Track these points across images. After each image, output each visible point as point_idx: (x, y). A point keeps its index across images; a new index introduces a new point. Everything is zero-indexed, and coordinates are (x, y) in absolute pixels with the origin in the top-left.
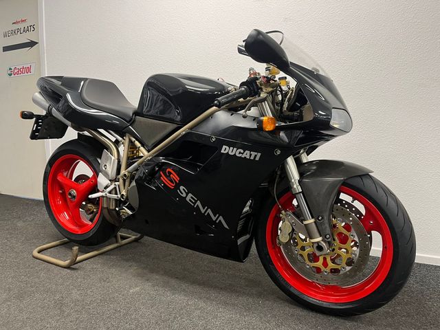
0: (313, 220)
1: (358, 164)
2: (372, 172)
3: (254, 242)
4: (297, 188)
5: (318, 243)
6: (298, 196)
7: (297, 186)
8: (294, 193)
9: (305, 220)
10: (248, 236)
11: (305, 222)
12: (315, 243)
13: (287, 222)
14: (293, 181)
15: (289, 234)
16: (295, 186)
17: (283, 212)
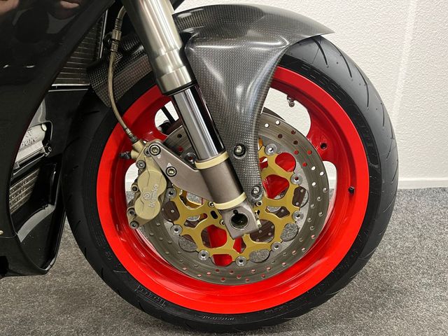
0: (222, 157)
1: (303, 14)
2: (329, 32)
3: (67, 223)
4: (176, 72)
5: (235, 210)
6: (179, 97)
7: (176, 68)
8: (169, 88)
9: (200, 159)
10: (50, 209)
11: (202, 165)
12: (229, 210)
13: (151, 169)
14: (163, 51)
15: (159, 197)
16: (170, 69)
17: (138, 145)
